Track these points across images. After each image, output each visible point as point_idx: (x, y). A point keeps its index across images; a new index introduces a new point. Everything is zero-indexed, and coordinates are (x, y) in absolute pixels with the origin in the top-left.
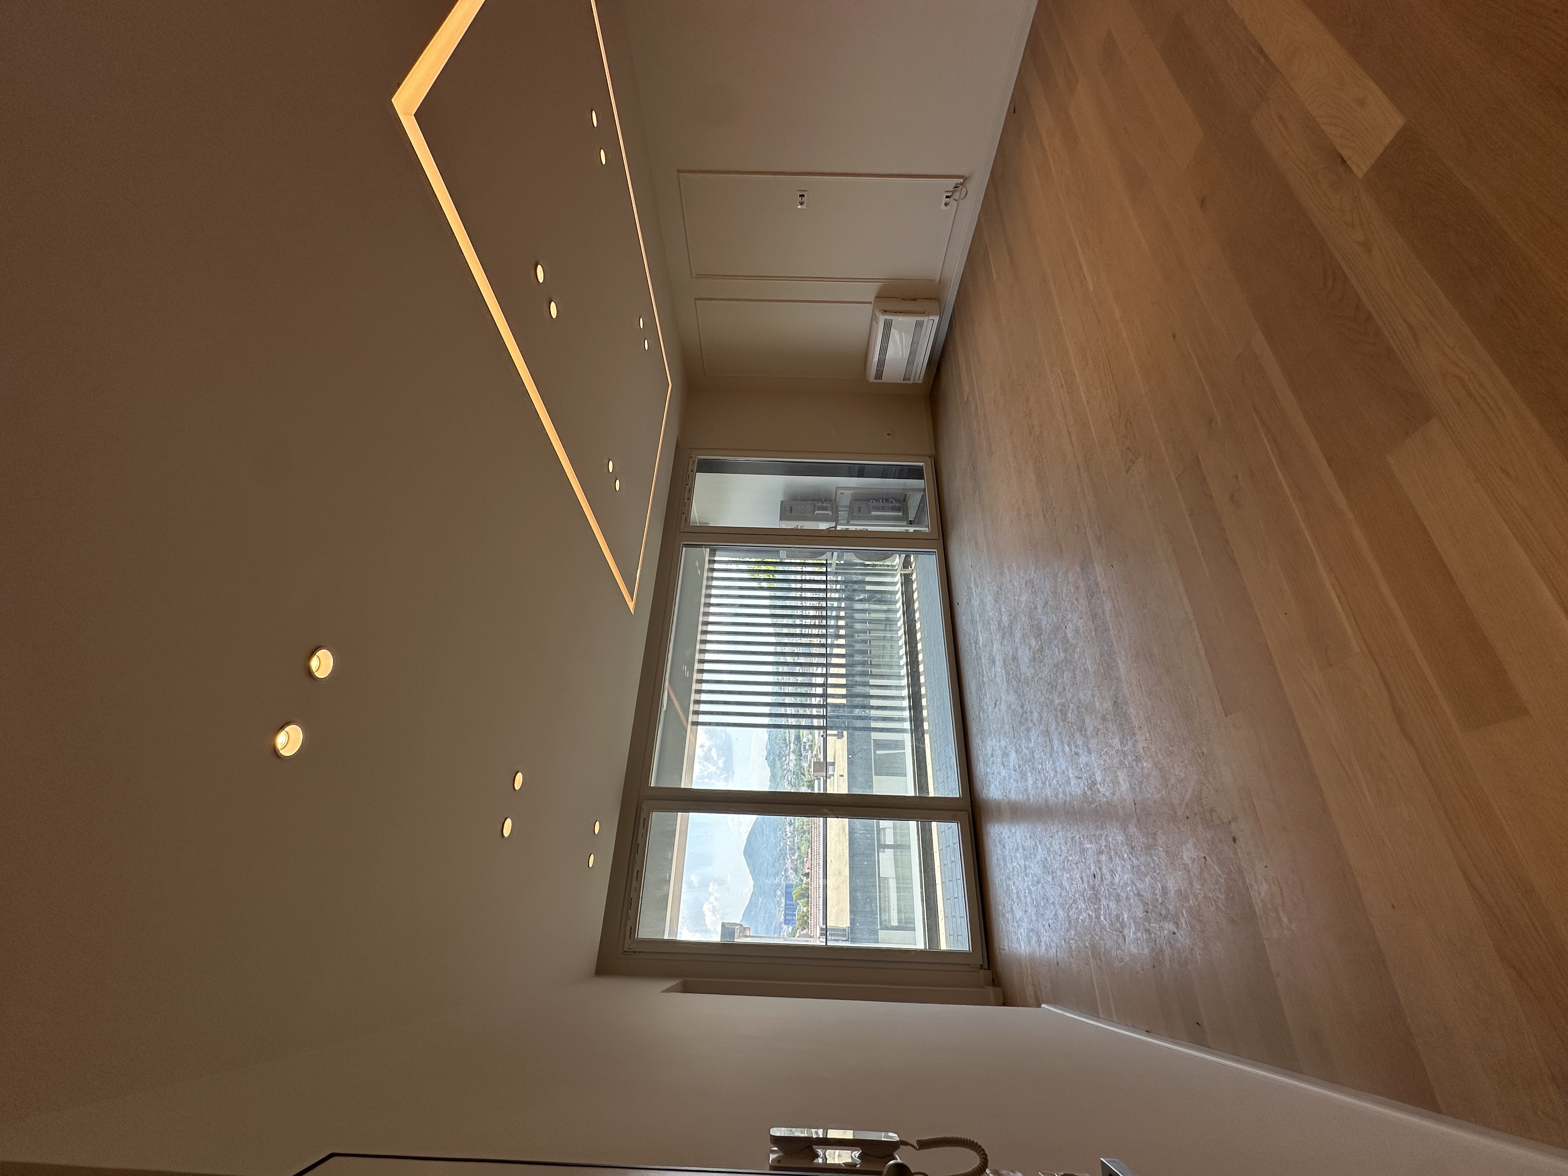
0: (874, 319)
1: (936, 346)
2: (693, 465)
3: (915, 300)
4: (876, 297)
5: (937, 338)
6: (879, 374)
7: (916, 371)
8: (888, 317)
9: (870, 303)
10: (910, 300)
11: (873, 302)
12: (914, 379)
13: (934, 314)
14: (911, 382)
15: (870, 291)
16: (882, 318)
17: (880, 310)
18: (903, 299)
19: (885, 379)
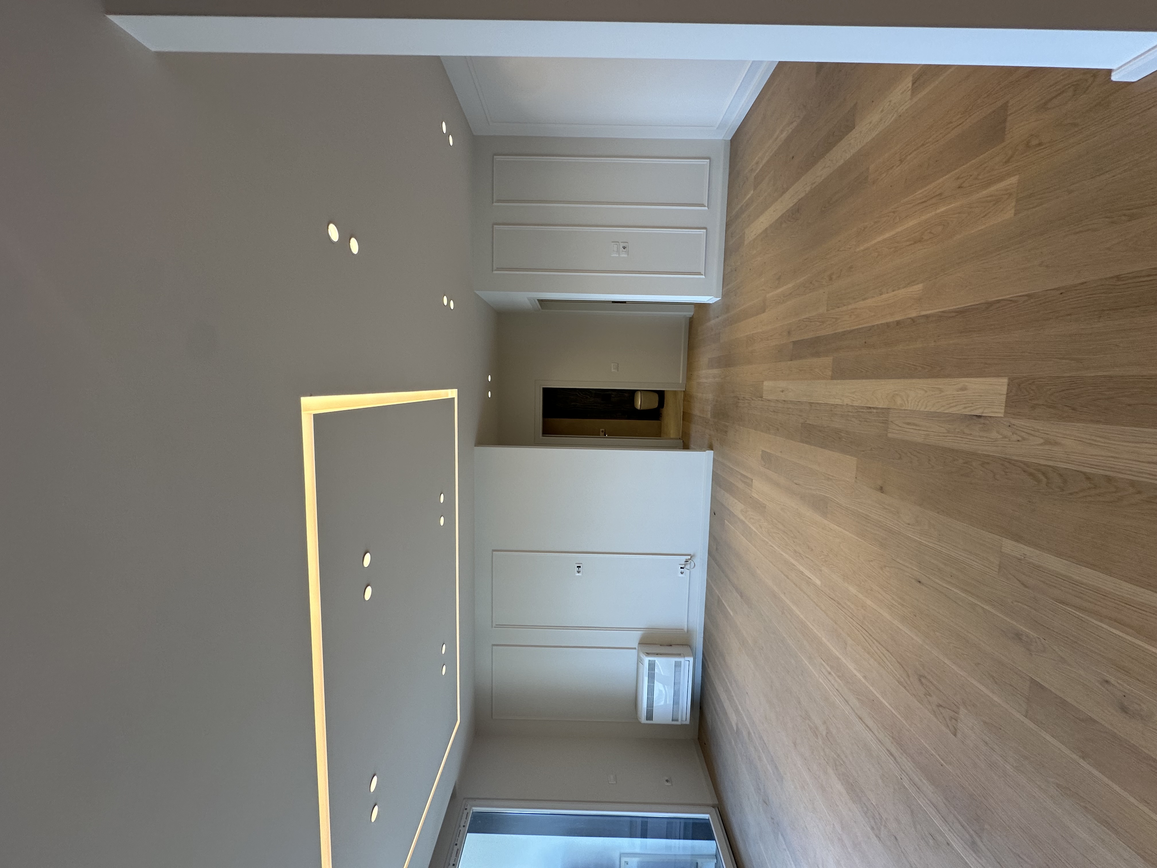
0: (639, 661)
1: (695, 688)
2: (466, 819)
3: (671, 645)
4: (639, 644)
5: (694, 680)
6: (650, 716)
7: (682, 712)
8: (652, 659)
9: (635, 648)
10: (667, 645)
11: (637, 648)
12: (682, 720)
13: (689, 656)
14: (679, 723)
15: (633, 638)
16: (646, 660)
17: (643, 653)
18: (661, 645)
19: (656, 720)
